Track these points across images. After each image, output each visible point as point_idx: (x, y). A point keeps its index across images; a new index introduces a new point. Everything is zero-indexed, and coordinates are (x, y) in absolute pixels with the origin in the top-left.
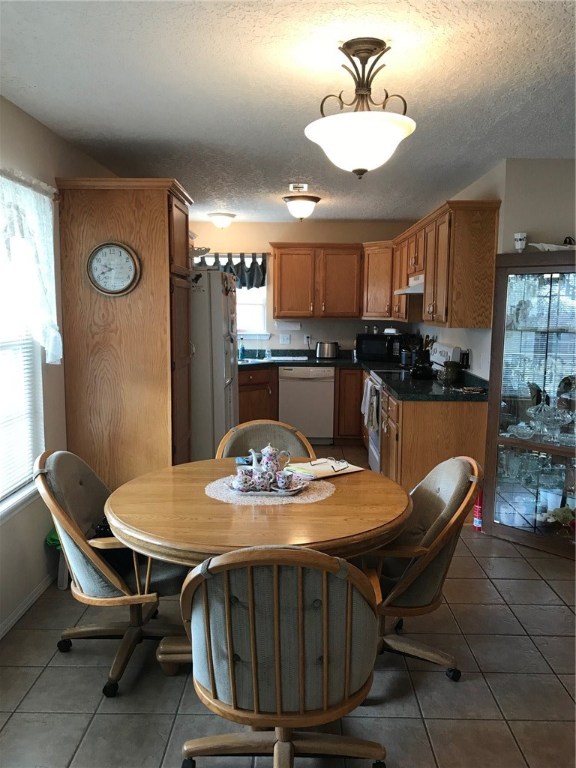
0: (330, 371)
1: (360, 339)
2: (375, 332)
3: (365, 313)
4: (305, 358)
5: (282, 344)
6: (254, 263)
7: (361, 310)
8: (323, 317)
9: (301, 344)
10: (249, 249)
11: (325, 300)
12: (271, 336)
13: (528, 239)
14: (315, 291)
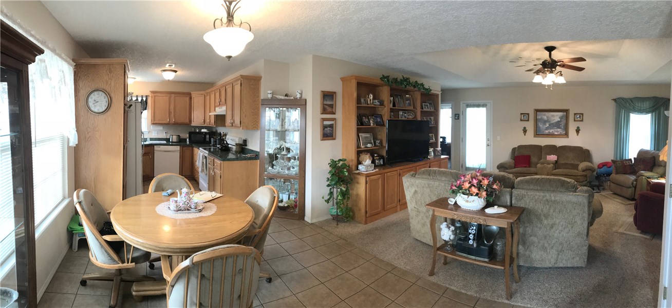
0: (178, 148)
1: (190, 134)
2: (197, 131)
3: (192, 123)
4: (165, 142)
5: (154, 135)
6: (142, 100)
7: (190, 121)
8: (173, 124)
9: (164, 136)
10: (140, 94)
11: (174, 116)
12: (149, 132)
13: (273, 94)
14: (170, 113)
